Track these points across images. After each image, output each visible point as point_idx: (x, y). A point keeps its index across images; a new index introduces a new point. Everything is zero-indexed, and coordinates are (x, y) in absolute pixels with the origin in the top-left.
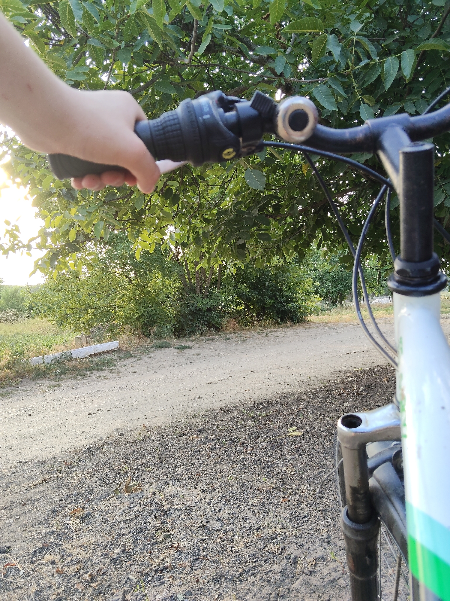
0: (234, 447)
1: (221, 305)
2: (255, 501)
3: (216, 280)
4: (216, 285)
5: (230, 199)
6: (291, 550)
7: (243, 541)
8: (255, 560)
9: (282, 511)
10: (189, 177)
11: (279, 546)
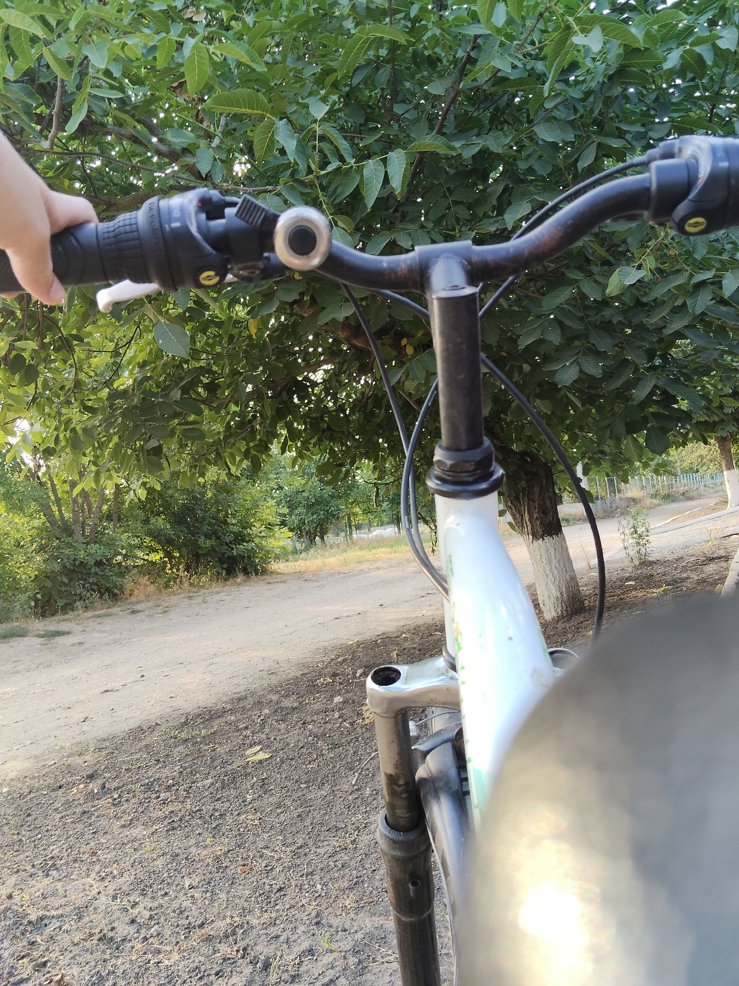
0: (154, 796)
1: (120, 554)
2: (196, 880)
3: (110, 512)
4: (112, 520)
5: (131, 373)
6: (259, 948)
7: (177, 948)
8: (199, 976)
9: (241, 887)
10: (54, 336)
11: (238, 945)
